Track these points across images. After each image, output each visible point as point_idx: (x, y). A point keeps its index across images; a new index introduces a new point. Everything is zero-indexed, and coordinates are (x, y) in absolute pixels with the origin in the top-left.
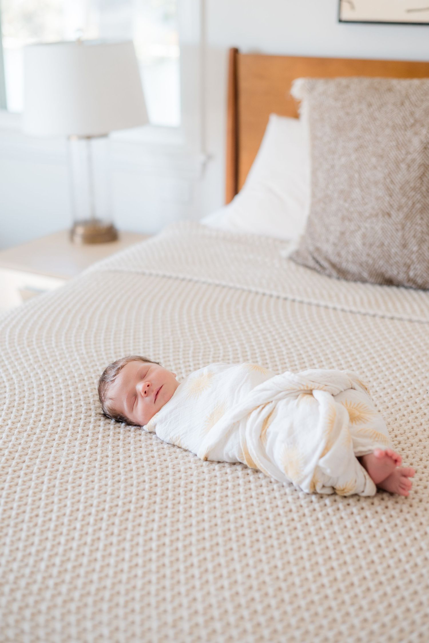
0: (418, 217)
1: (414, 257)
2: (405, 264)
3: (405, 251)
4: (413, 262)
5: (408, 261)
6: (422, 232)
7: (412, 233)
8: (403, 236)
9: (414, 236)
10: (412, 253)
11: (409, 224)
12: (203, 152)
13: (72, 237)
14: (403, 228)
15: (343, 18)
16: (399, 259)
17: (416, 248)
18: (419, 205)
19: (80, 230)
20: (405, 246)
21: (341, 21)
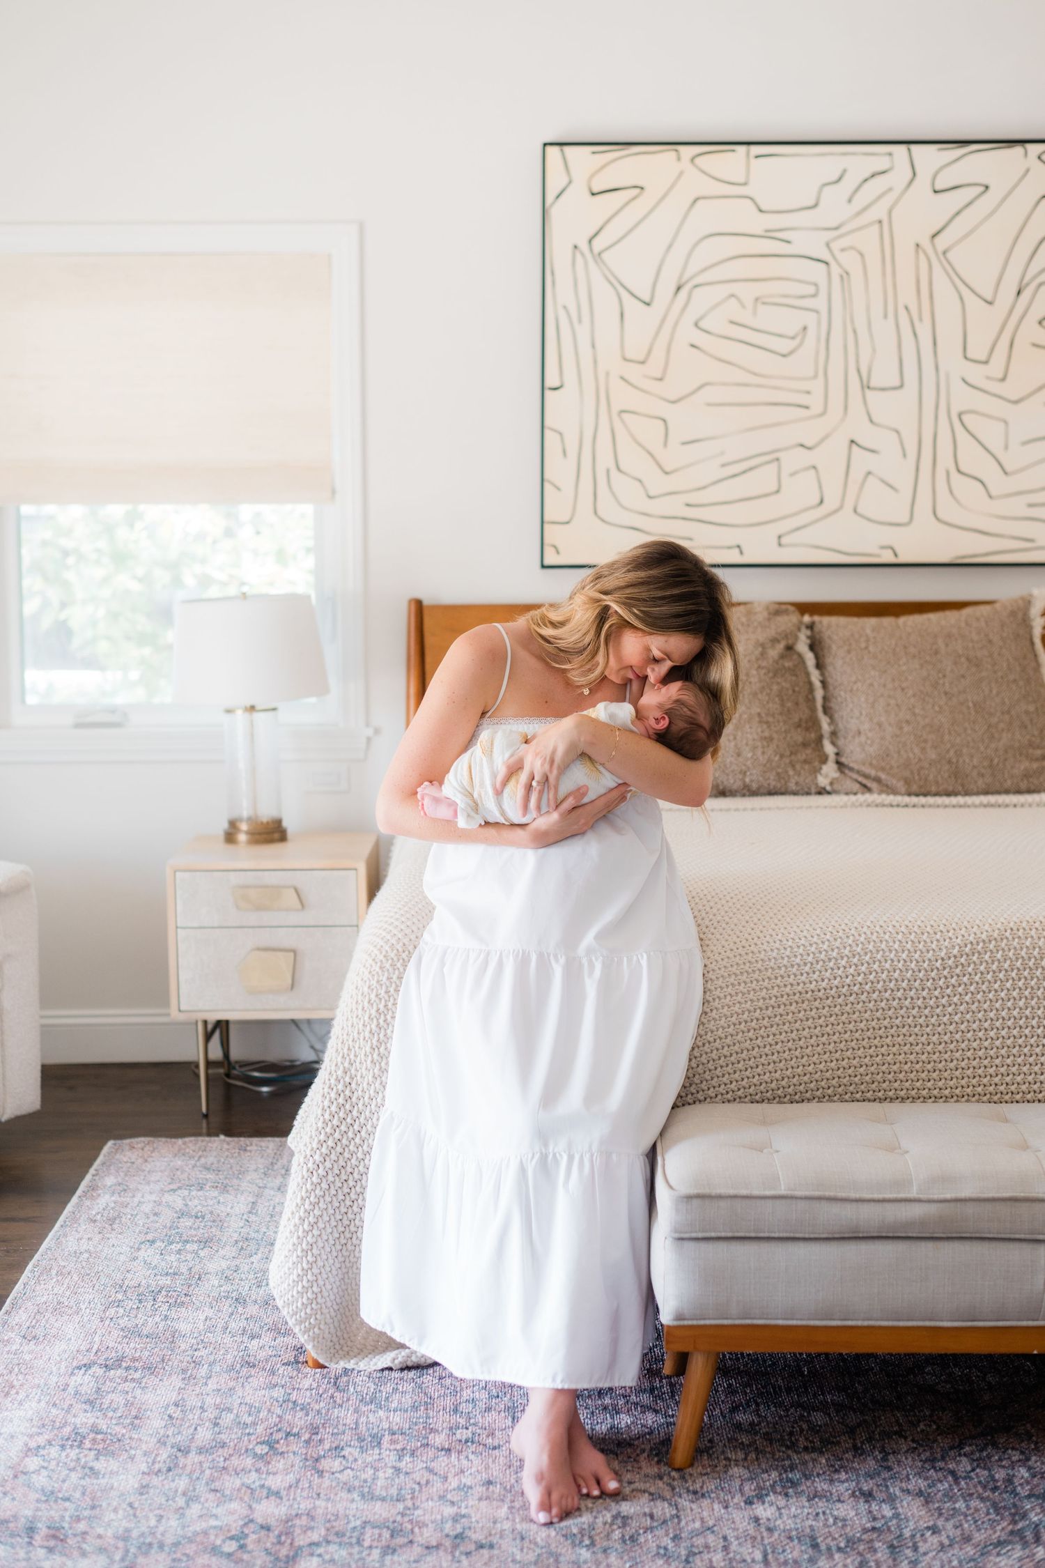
0: (747, 726)
1: (749, 763)
2: (740, 772)
3: (741, 759)
4: (749, 769)
5: (744, 768)
6: (754, 740)
7: (744, 742)
8: (736, 746)
9: (747, 744)
10: (747, 759)
11: (739, 734)
12: (368, 725)
13: (230, 837)
14: (735, 738)
15: (546, 562)
16: (734, 767)
17: (750, 755)
18: (745, 716)
19: (244, 827)
20: (739, 755)
21: (543, 567)
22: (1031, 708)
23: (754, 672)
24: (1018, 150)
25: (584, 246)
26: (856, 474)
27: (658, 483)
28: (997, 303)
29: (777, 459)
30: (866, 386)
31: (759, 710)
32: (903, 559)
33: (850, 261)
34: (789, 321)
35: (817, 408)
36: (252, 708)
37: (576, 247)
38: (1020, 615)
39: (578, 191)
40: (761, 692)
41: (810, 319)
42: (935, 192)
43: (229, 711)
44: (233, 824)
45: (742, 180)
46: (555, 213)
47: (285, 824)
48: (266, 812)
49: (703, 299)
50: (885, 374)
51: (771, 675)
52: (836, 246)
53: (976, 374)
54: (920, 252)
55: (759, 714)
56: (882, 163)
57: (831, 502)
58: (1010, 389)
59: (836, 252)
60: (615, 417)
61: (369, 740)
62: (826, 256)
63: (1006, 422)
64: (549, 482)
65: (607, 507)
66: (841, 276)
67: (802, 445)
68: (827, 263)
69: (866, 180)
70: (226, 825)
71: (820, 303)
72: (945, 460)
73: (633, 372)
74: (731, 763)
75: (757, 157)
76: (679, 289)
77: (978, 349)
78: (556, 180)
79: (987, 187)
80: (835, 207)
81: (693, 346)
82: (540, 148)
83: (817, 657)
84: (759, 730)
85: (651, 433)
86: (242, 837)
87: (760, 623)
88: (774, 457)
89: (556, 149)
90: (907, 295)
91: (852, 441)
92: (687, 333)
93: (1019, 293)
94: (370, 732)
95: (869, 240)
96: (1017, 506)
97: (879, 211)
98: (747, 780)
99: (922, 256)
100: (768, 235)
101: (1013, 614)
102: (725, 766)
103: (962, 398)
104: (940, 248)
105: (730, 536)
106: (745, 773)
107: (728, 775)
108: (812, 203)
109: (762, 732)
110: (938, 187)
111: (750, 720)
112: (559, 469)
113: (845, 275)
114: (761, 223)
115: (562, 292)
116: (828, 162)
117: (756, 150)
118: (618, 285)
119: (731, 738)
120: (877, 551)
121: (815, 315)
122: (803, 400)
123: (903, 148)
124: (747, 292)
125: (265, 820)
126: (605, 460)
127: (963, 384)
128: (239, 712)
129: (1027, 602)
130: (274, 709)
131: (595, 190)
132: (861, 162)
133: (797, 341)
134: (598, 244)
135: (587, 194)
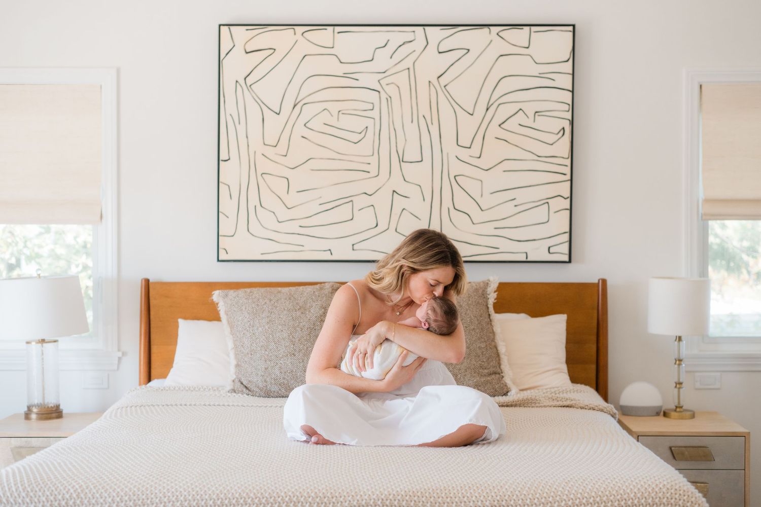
12: (119, 350)
13: (27, 416)
15: (220, 259)
19: (35, 410)
21: (218, 260)
22: (483, 345)
24: (486, 30)
25: (242, 82)
26: (397, 210)
27: (283, 214)
28: (475, 114)
29: (352, 201)
30: (401, 161)
33: (392, 91)
34: (358, 124)
35: (374, 172)
36: (43, 341)
37: (237, 81)
38: (480, 292)
39: (238, 51)
41: (369, 123)
42: (440, 53)
43: (28, 343)
44: (29, 408)
45: (332, 46)
46: (225, 63)
47: (61, 407)
48: (51, 401)
49: (309, 111)
50: (412, 154)
52: (383, 82)
53: (464, 154)
54: (431, 85)
56: (410, 37)
57: (382, 226)
58: (484, 163)
59: (384, 86)
60: (260, 178)
61: (120, 359)
62: (378, 88)
63: (481, 181)
64: (221, 212)
65: (255, 226)
66: (387, 99)
67: (366, 193)
68: (379, 92)
69: (400, 46)
70: (26, 409)
71: (375, 114)
72: (447, 202)
73: (270, 152)
75: (339, 33)
76: (295, 106)
77: (465, 140)
78: (226, 46)
79: (469, 50)
80: (383, 61)
81: (303, 137)
82: (218, 27)
85: (280, 186)
86: (34, 416)
87: (326, 295)
88: (349, 200)
89: (226, 28)
90: (424, 110)
91: (394, 191)
92: (300, 130)
93: (487, 109)
94: (120, 354)
95: (402, 79)
96: (489, 229)
97: (408, 63)
99: (432, 87)
100: (345, 76)
101: (476, 290)
103: (456, 168)
104: (443, 84)
105: (325, 244)
108: (371, 59)
110: (440, 51)
112: (228, 206)
113: (389, 99)
114: (341, 69)
115: (229, 107)
116: (379, 36)
117: (338, 29)
118: (261, 103)
121: (373, 120)
122: (366, 168)
123: (421, 28)
124: (334, 108)
125: (50, 406)
126: (253, 201)
127: (456, 159)
128: (33, 343)
129: (487, 284)
130: (55, 341)
131: (248, 51)
132: (397, 36)
133: (363, 133)
134: (250, 80)
135: (244, 52)
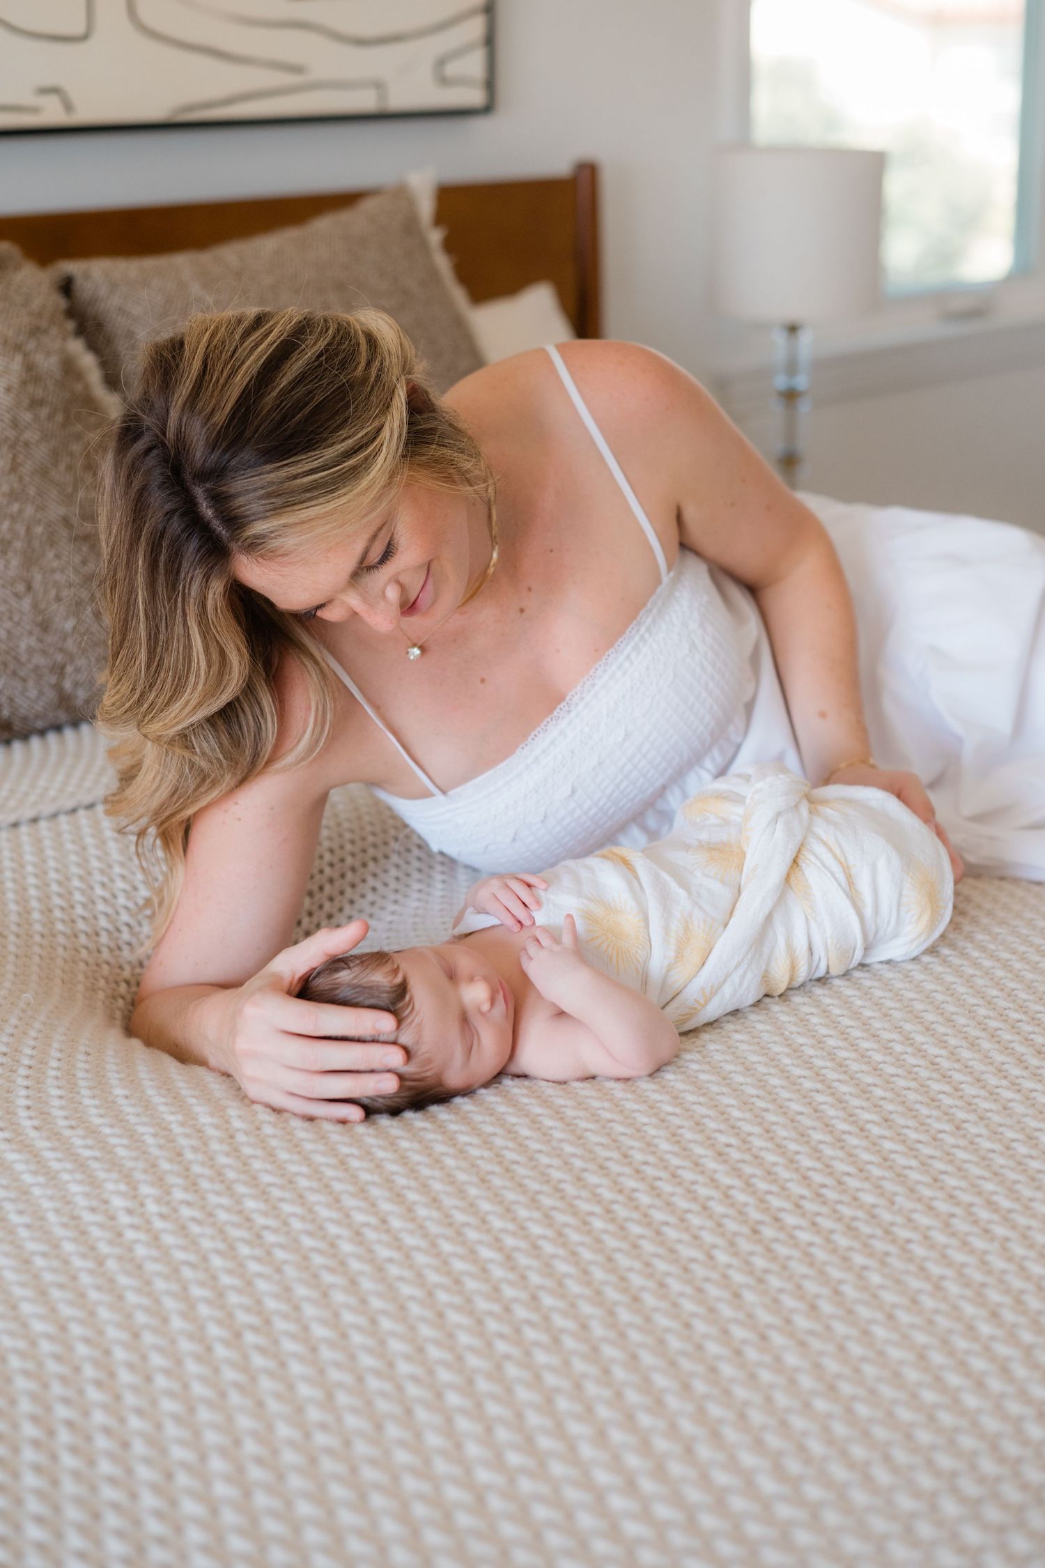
1: (70, 644)
3: (49, 638)
4: (72, 658)
5: (59, 658)
7: (53, 593)
8: (35, 606)
9: (58, 599)
10: (65, 636)
11: (38, 578)
14: (29, 588)
16: (39, 660)
17: (69, 625)
18: (39, 530)
20: (45, 626)
23: (27, 417)
31: (62, 511)
32: (85, 114)
40: (56, 465)
51: (59, 418)
55: (66, 521)
74: (30, 650)
83: (104, 364)
84: (77, 559)
98: (67, 685)
102: (16, 659)
106: (63, 667)
107: (24, 680)
109: (84, 562)
111: (51, 541)
119: (21, 588)
120: (30, 100)
